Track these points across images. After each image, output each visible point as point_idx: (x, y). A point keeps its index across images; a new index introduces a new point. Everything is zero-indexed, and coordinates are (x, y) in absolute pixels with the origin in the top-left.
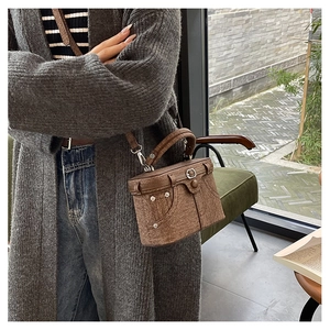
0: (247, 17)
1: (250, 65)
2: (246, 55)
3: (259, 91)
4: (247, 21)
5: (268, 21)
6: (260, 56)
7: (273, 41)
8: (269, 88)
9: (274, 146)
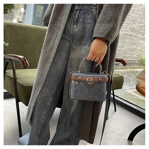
0: (133, 37)
1: (129, 57)
2: (128, 52)
3: (130, 68)
4: (132, 39)
5: (141, 42)
6: (134, 54)
7: (141, 50)
8: (134, 68)
9: (131, 87)
